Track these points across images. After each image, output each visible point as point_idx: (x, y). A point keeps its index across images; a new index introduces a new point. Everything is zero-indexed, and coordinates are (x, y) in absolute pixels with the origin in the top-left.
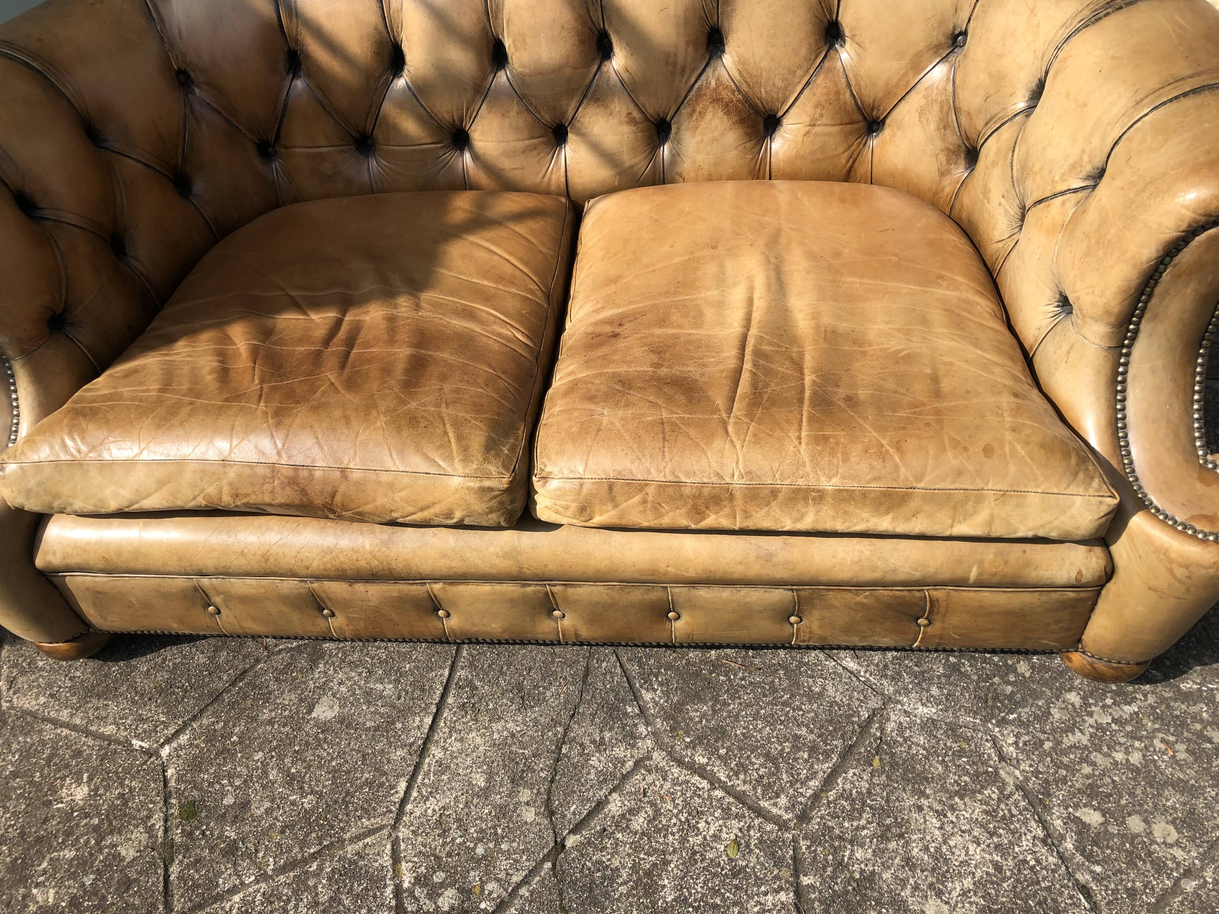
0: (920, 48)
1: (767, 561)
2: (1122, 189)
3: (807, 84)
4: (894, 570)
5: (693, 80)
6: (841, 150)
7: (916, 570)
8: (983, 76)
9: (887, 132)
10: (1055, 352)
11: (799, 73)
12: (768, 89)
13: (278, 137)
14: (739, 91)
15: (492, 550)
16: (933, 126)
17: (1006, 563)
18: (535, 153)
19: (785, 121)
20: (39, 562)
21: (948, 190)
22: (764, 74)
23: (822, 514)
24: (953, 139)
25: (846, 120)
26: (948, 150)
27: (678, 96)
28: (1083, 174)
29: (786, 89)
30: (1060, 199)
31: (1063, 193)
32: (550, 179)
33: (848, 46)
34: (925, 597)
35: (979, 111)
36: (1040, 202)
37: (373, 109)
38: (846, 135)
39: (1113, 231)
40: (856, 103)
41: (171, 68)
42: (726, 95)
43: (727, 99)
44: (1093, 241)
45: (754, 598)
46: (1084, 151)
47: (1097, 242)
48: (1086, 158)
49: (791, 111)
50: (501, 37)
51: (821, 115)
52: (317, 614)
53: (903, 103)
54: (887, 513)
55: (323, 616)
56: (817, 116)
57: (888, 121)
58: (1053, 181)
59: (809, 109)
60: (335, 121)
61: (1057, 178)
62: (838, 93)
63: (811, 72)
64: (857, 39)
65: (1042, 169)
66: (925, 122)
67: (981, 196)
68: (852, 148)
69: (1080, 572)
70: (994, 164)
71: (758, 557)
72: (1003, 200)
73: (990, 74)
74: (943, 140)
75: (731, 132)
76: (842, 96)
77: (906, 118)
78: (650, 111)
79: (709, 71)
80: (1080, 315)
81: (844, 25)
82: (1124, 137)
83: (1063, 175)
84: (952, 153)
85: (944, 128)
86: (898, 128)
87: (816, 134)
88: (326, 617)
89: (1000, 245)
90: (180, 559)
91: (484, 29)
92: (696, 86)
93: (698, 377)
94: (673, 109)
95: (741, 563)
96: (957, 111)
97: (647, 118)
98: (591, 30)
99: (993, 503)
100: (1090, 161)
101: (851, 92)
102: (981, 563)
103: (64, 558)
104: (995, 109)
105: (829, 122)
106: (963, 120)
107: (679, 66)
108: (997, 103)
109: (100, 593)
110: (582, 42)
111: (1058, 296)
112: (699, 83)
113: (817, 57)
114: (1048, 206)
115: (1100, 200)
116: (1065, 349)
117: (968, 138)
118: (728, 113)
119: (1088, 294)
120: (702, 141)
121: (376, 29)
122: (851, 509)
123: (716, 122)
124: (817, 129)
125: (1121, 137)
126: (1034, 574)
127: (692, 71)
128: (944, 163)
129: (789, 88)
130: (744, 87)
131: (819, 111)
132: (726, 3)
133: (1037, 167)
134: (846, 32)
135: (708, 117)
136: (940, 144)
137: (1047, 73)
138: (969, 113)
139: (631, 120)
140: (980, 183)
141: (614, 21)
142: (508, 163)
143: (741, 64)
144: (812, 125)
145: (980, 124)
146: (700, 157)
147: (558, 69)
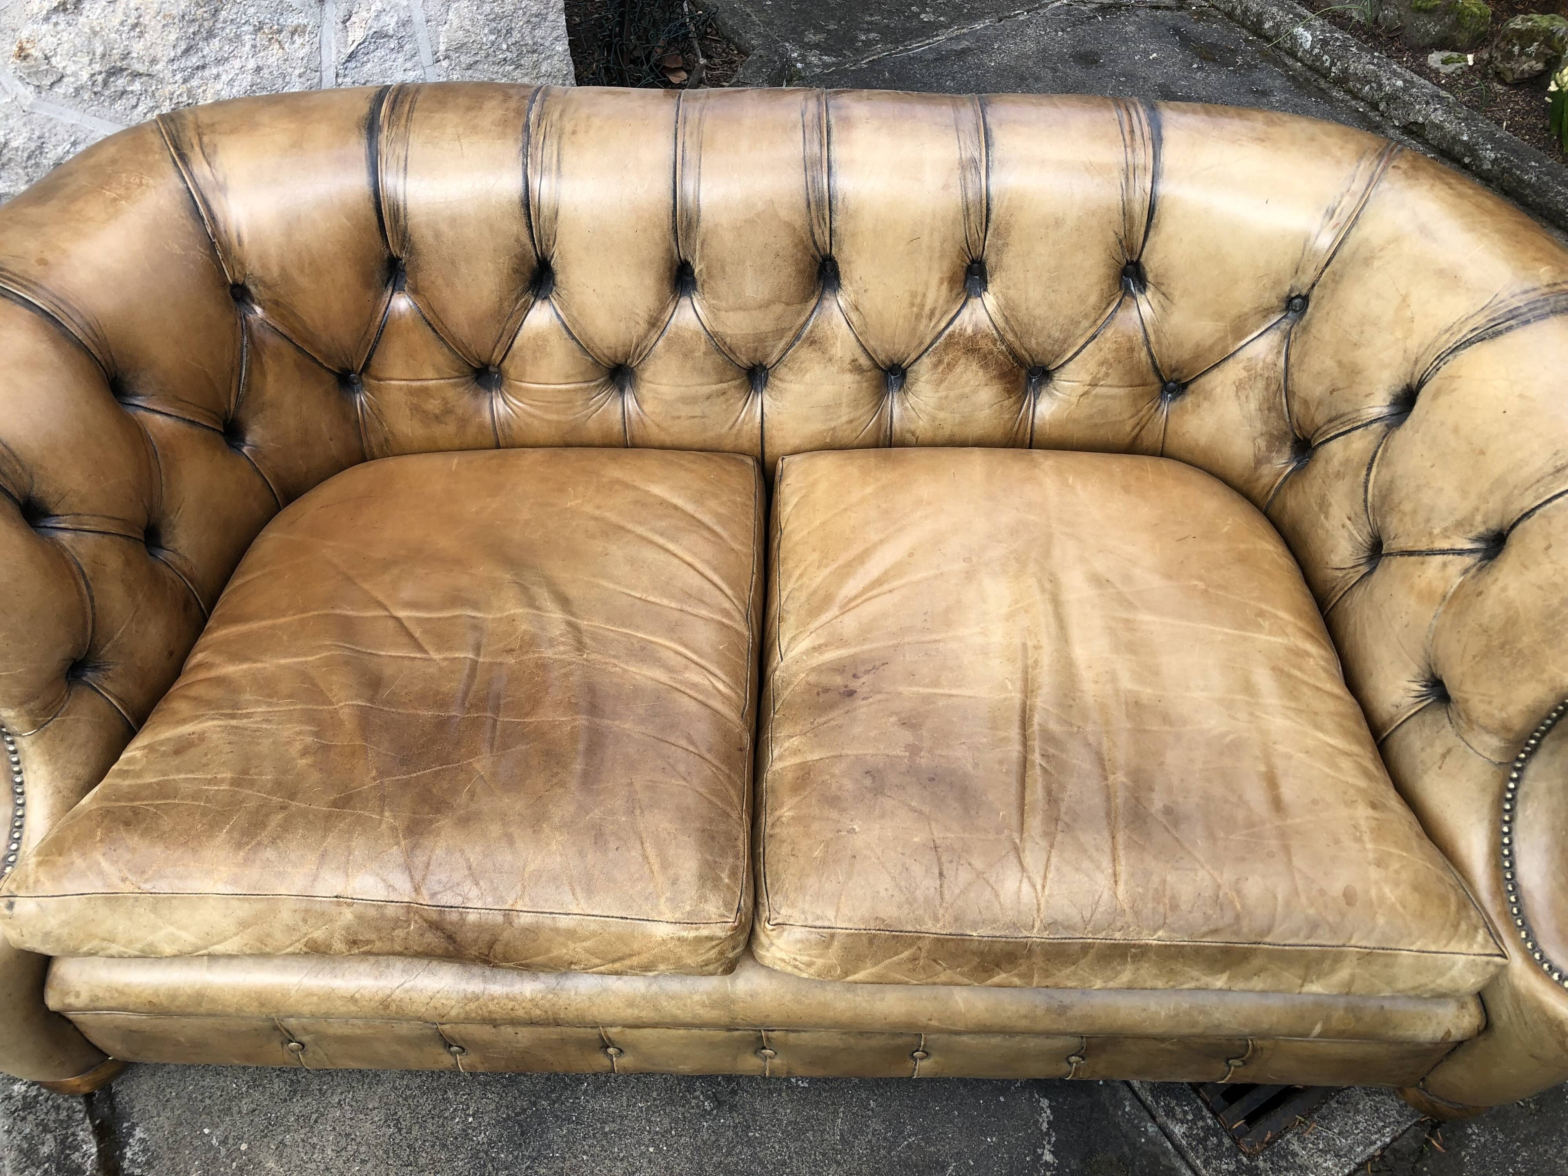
0: (1246, 310)
1: (1059, 1015)
2: (1540, 587)
3: (1094, 337)
4: (1218, 1026)
5: (943, 325)
6: (1126, 415)
7: (1245, 1025)
8: (1330, 363)
9: (1189, 400)
10: (1423, 749)
11: (1085, 324)
12: (1041, 340)
13: (367, 366)
14: (1003, 340)
15: (696, 998)
16: (1253, 405)
17: (1359, 1019)
18: (722, 398)
19: (1059, 376)
20: (53, 1001)
21: (1265, 480)
22: (1038, 323)
23: (1142, 972)
24: (1277, 425)
25: (1137, 381)
26: (1271, 435)
27: (921, 343)
28: (1473, 534)
29: (1065, 342)
30: (1439, 559)
31: (1443, 552)
32: (740, 431)
33: (1149, 294)
34: (1248, 1045)
35: (1320, 403)
36: (1411, 553)
37: (505, 338)
38: (1135, 399)
39: (1526, 640)
40: (1154, 363)
41: (225, 282)
42: (985, 345)
43: (986, 350)
44: (1496, 643)
45: (1032, 1044)
46: (1477, 509)
47: (1502, 646)
48: (1479, 518)
49: (1067, 366)
50: (690, 259)
51: (1107, 375)
52: (442, 1050)
53: (1215, 371)
54: (1222, 971)
55: (451, 1053)
56: (1101, 375)
57: (1192, 387)
58: (1431, 534)
59: (1092, 366)
60: (450, 349)
61: (1436, 531)
62: (1131, 350)
63: (1100, 322)
64: (1163, 288)
65: (1415, 512)
66: (1243, 398)
67: (1316, 508)
68: (1141, 414)
69: (1448, 1033)
70: (1339, 475)
71: (1048, 1010)
72: (1348, 522)
73: (1340, 363)
74: (1266, 423)
75: (986, 389)
76: (1136, 354)
77: (1219, 390)
78: (881, 357)
79: (965, 313)
80: (1463, 715)
81: (1147, 269)
82: (1538, 512)
83: (1446, 529)
84: (1274, 440)
85: (1269, 409)
86: (1205, 398)
87: (1096, 396)
88: (453, 1054)
89: (1340, 574)
90: (262, 1005)
91: (669, 250)
92: (947, 332)
93: (969, 768)
94: (913, 356)
95: (1025, 1017)
96: (1289, 394)
97: (876, 366)
98: (813, 256)
99: (1355, 962)
100: (1484, 522)
101: (1149, 350)
102: (1327, 1019)
103: (92, 1001)
104: (1344, 408)
105: (1115, 383)
106: (1296, 407)
107: (927, 308)
108: (1347, 401)
109: (135, 1032)
110: (800, 272)
111: (1427, 676)
112: (951, 328)
113: (1109, 305)
114: (1423, 563)
115: (1504, 589)
116: (1439, 750)
117: (1300, 427)
118: (985, 366)
119: (1481, 701)
120: (946, 397)
121: (518, 240)
122: (1178, 967)
124: (1098, 390)
125: (1533, 510)
126: (1391, 1033)
127: (945, 313)
128: (1264, 449)
129: (1071, 340)
130: (1010, 337)
131: (1104, 369)
132: (998, 234)
133: (1407, 507)
134: (1150, 277)
135: (959, 369)
136: (1259, 426)
137: (1421, 383)
138: (1306, 402)
139: (856, 368)
140: (1315, 490)
141: (846, 248)
142: (685, 411)
143: (1008, 310)
144: (1094, 384)
145: (1320, 418)
146: (942, 415)
147: (765, 305)
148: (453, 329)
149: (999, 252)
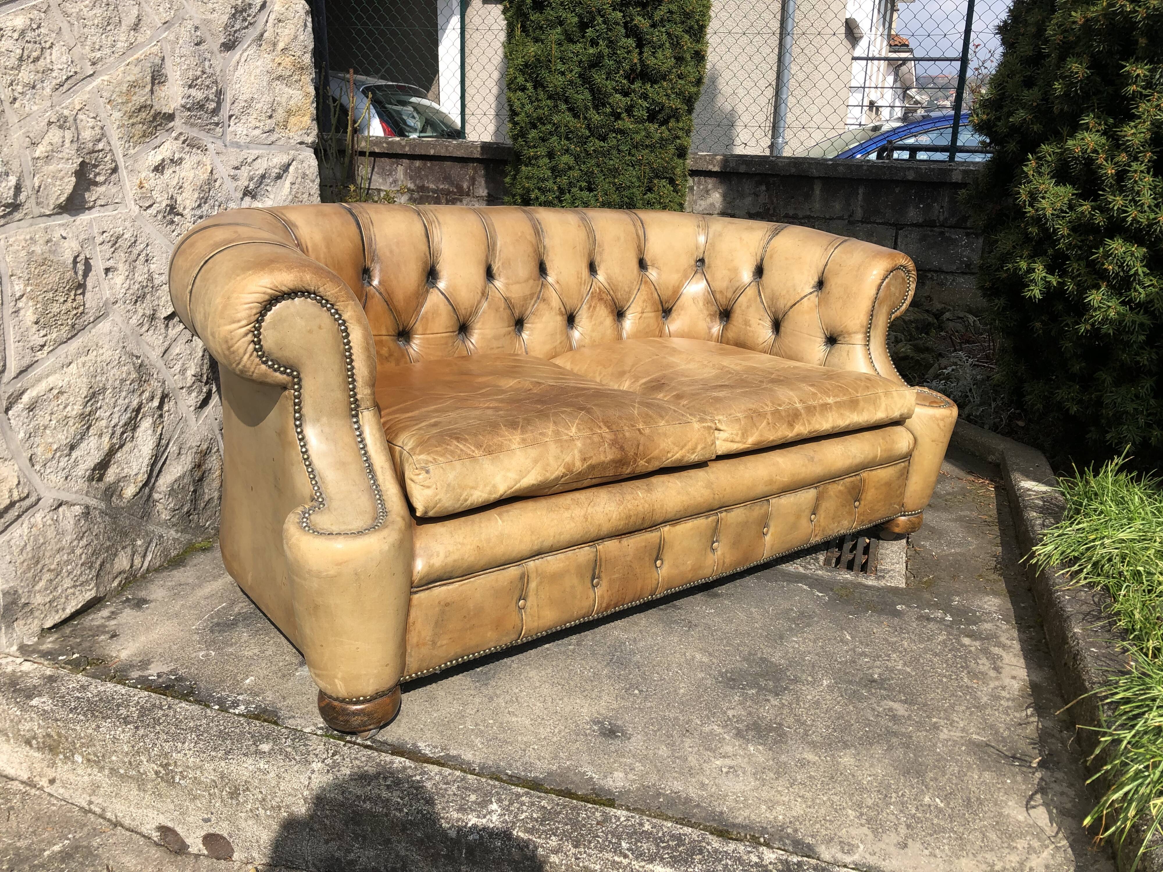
0: (684, 270)
3: (639, 289)
5: (589, 288)
8: (724, 273)
9: (674, 315)
11: (635, 283)
12: (623, 292)
14: (609, 294)
16: (701, 304)
18: (509, 336)
19: (627, 313)
21: (715, 333)
22: (620, 284)
24: (712, 309)
25: (656, 309)
26: (711, 314)
27: (582, 298)
28: (812, 285)
29: (629, 293)
30: (806, 299)
31: (806, 296)
33: (651, 270)
34: (860, 480)
35: (727, 288)
36: (794, 305)
38: (657, 317)
40: (660, 299)
42: (604, 296)
43: (605, 299)
46: (809, 275)
49: (631, 307)
50: (492, 264)
51: (646, 308)
56: (644, 307)
57: (673, 310)
58: (797, 294)
59: (641, 303)
60: (393, 316)
61: (798, 292)
62: (652, 293)
63: (639, 283)
64: (654, 267)
65: (788, 291)
66: (696, 304)
67: (743, 327)
68: (660, 325)
71: (808, 461)
72: (760, 321)
73: (728, 270)
74: (708, 310)
75: (607, 319)
76: (654, 295)
77: (686, 303)
79: (594, 284)
80: (845, 336)
81: (648, 260)
82: (829, 262)
83: (803, 290)
84: (712, 316)
85: (708, 304)
86: (680, 311)
87: (644, 319)
88: (594, 588)
92: (590, 291)
94: (579, 306)
95: (803, 465)
96: (713, 293)
98: (538, 260)
100: (814, 278)
101: (658, 293)
102: (880, 444)
104: (737, 285)
105: (649, 310)
106: (718, 296)
108: (738, 282)
110: (536, 267)
111: (825, 339)
113: (640, 275)
114: (800, 305)
116: (844, 355)
117: (721, 306)
118: (606, 307)
120: (594, 325)
122: (842, 412)
123: (602, 312)
124: (645, 315)
125: (826, 262)
127: (588, 283)
129: (631, 293)
130: (611, 292)
131: (644, 305)
132: (599, 246)
133: (784, 292)
134: (649, 263)
135: (598, 309)
136: (706, 313)
137: (762, 260)
138: (721, 292)
139: (561, 314)
140: (740, 320)
141: (550, 254)
142: (495, 344)
143: (609, 279)
144: (643, 313)
145: (729, 295)
146: (594, 334)
147: (527, 281)
148: (396, 303)
149: (601, 254)
